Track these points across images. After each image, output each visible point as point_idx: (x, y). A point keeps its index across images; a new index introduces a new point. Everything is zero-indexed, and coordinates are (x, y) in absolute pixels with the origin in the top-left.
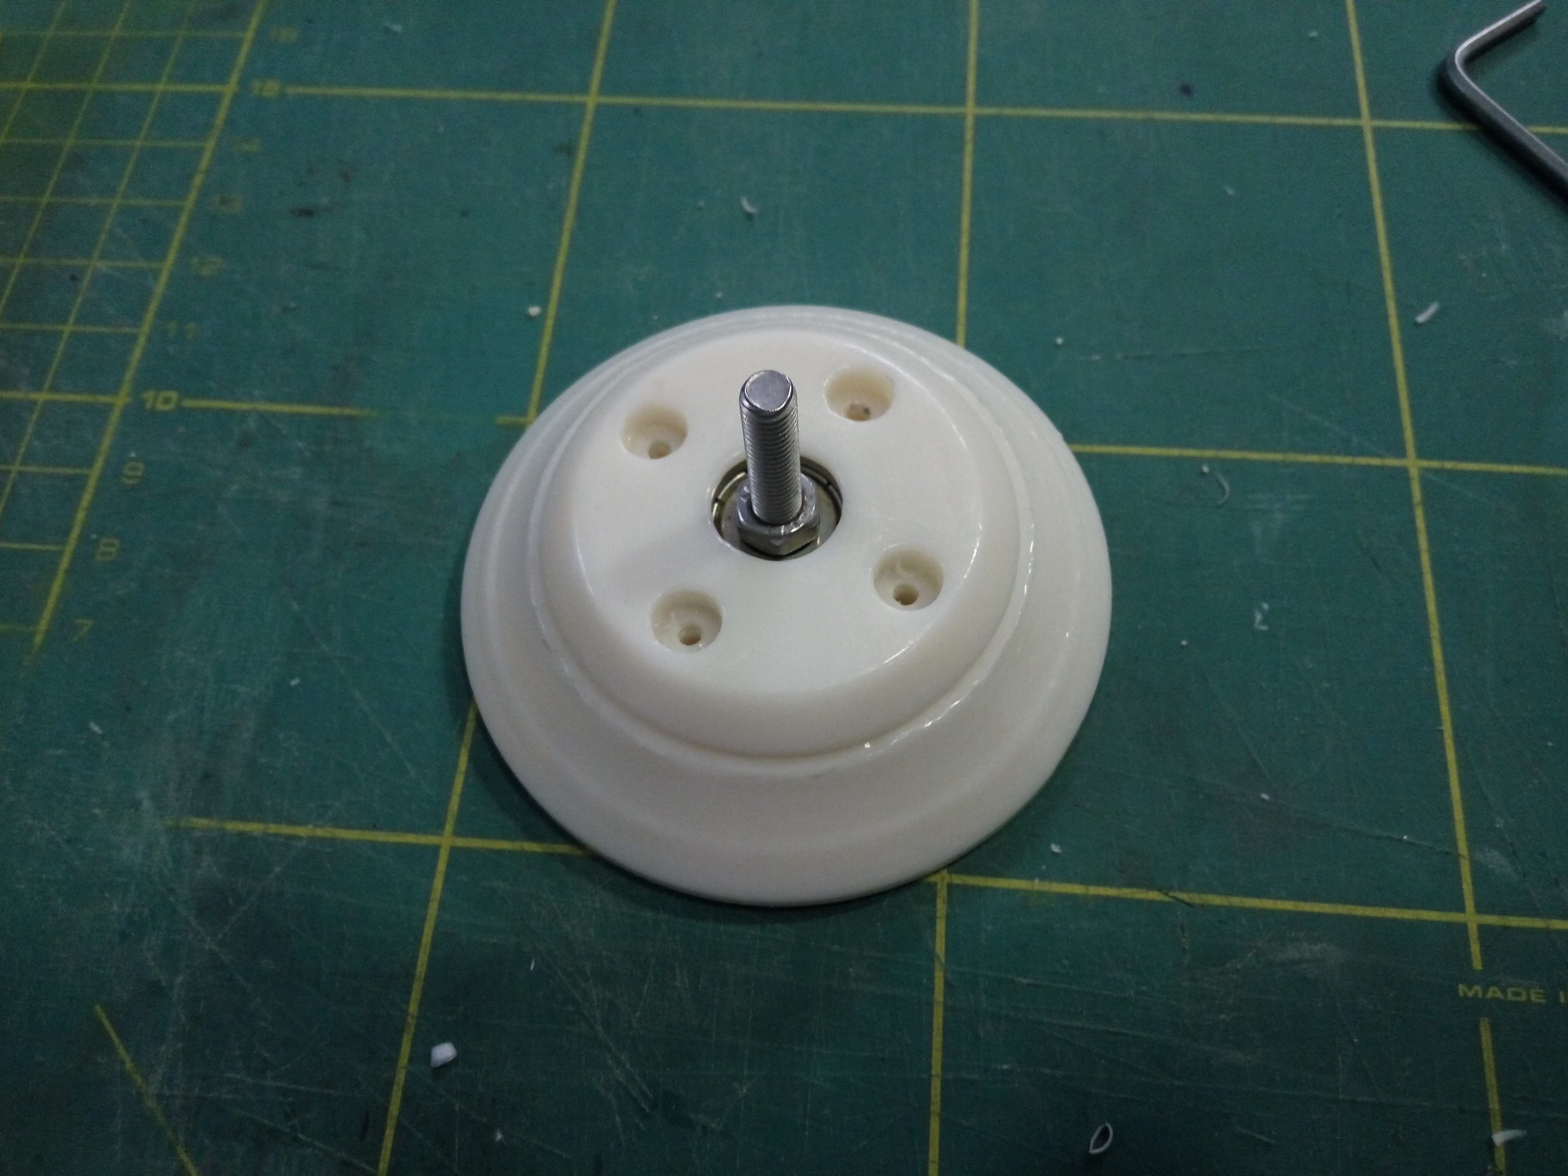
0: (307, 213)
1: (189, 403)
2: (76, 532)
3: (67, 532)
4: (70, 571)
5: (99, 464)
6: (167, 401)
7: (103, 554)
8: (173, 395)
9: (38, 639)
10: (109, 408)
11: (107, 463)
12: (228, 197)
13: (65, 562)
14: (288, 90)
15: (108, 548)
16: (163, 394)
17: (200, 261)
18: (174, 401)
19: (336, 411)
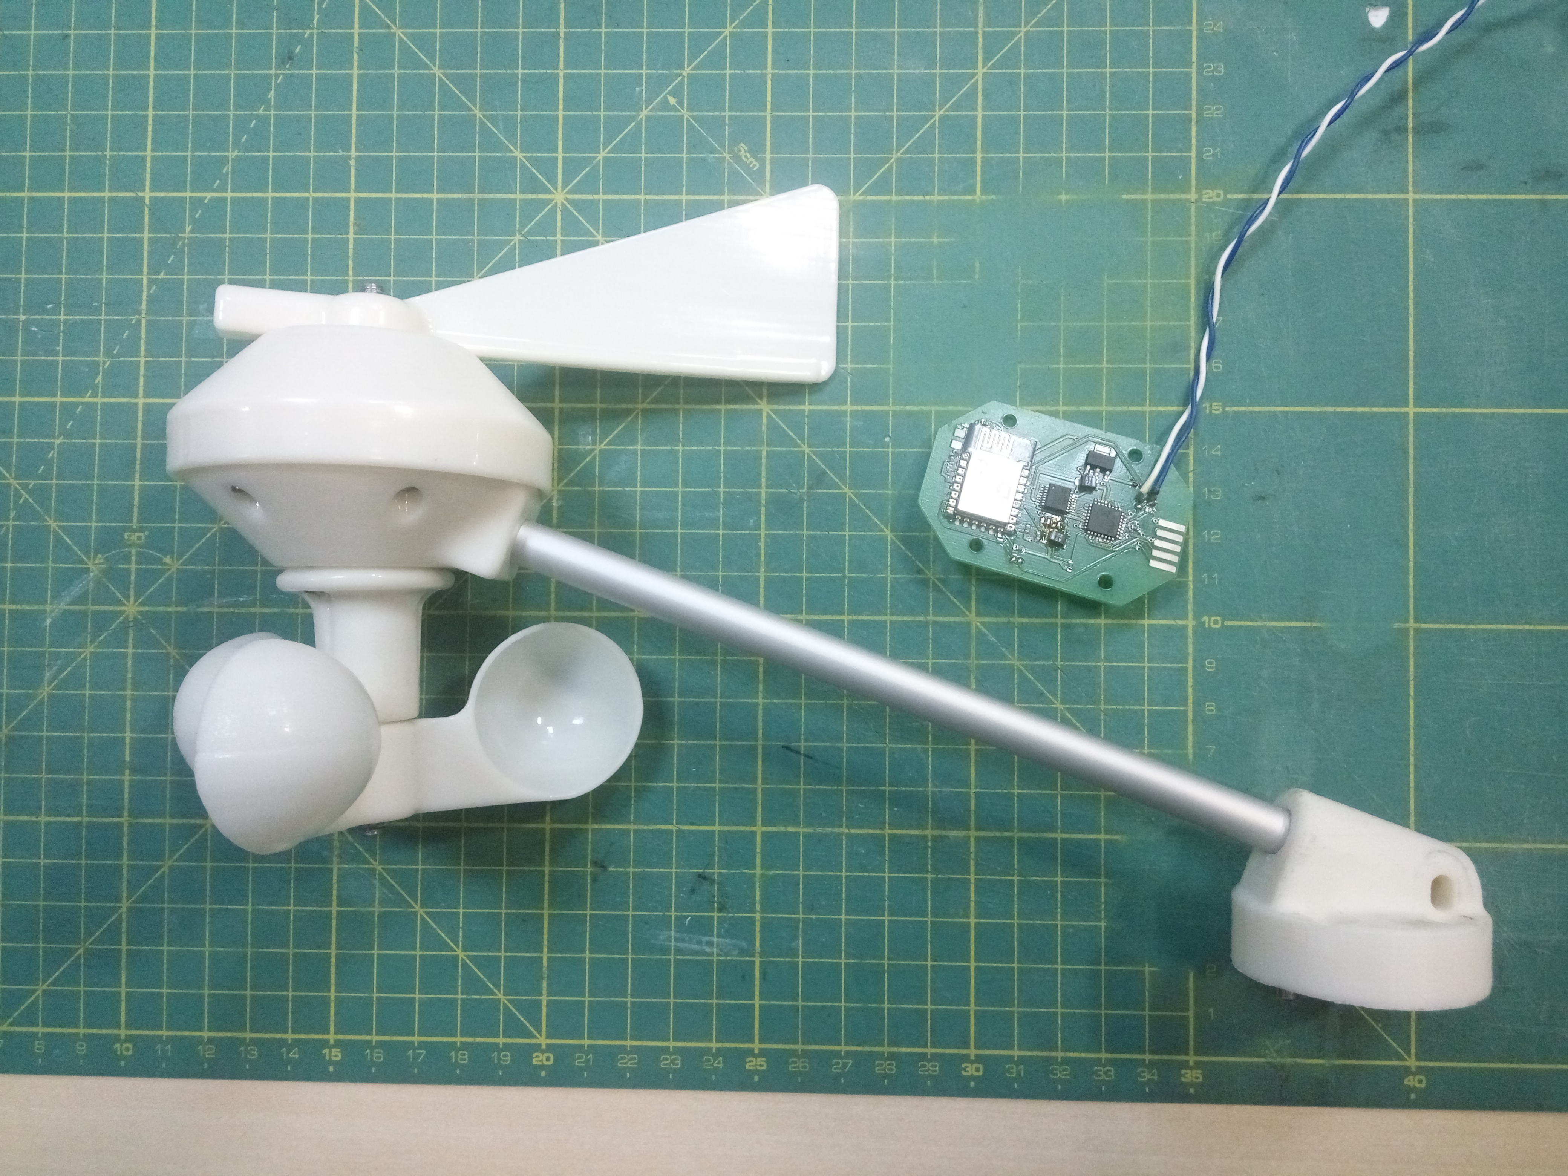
0: (1262, 498)
1: (1228, 623)
2: (1190, 700)
3: (1186, 699)
4: (1194, 721)
5: (1191, 661)
6: (1216, 622)
7: (1209, 710)
8: (1219, 618)
9: (1191, 757)
10: (1185, 627)
11: (1194, 661)
12: (1212, 489)
13: (1190, 715)
14: (1227, 409)
15: (1210, 708)
16: (1213, 619)
17: (1209, 533)
18: (1220, 621)
19: (1309, 624)
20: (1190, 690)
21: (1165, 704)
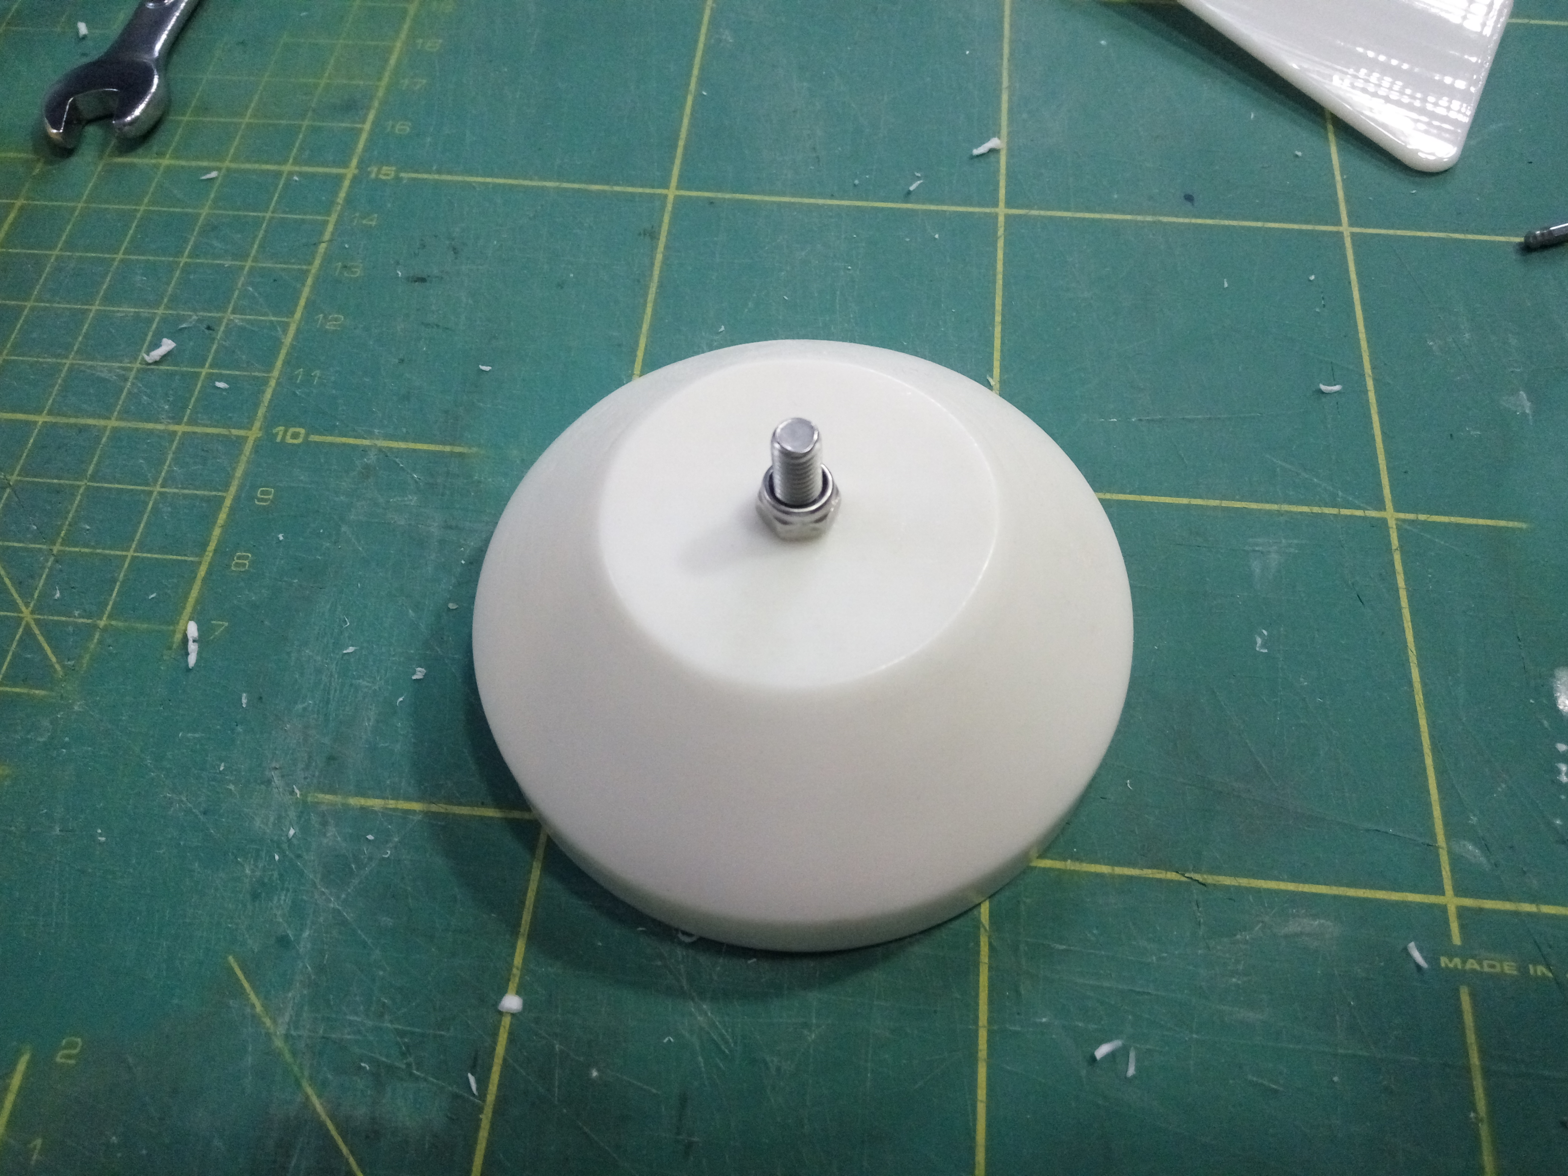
0: (421, 280)
1: (316, 438)
2: (212, 546)
3: (204, 545)
4: (207, 580)
5: (233, 489)
8: (302, 431)
9: (178, 637)
10: (242, 440)
11: (241, 487)
12: (350, 264)
13: (202, 572)
14: (402, 175)
15: (242, 561)
16: (292, 430)
17: (325, 317)
18: (302, 436)
19: (448, 449)
20: (217, 532)
21: (163, 550)
